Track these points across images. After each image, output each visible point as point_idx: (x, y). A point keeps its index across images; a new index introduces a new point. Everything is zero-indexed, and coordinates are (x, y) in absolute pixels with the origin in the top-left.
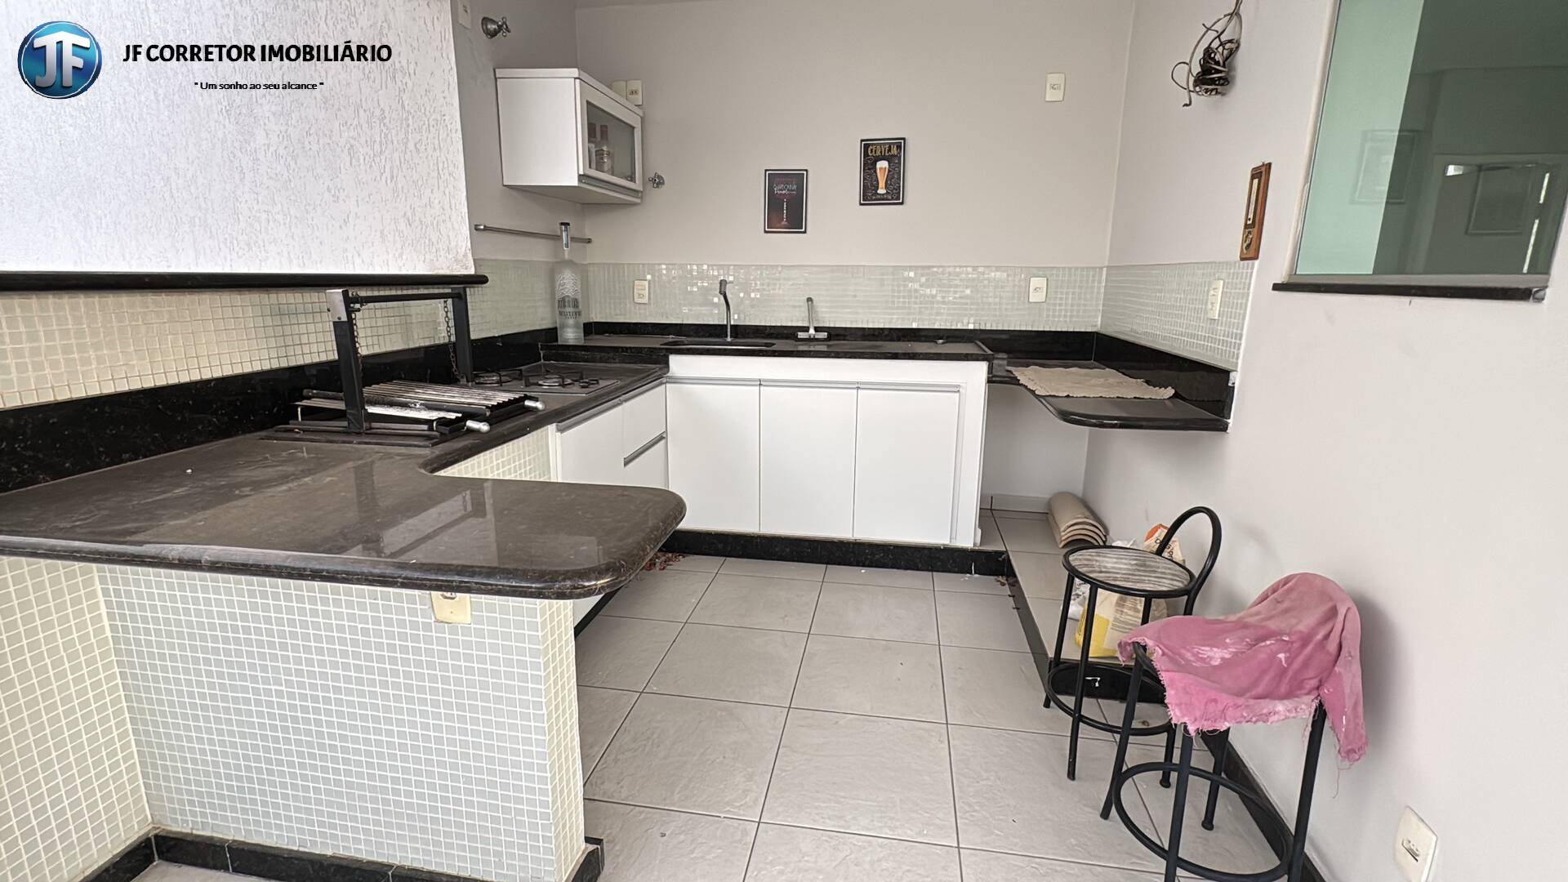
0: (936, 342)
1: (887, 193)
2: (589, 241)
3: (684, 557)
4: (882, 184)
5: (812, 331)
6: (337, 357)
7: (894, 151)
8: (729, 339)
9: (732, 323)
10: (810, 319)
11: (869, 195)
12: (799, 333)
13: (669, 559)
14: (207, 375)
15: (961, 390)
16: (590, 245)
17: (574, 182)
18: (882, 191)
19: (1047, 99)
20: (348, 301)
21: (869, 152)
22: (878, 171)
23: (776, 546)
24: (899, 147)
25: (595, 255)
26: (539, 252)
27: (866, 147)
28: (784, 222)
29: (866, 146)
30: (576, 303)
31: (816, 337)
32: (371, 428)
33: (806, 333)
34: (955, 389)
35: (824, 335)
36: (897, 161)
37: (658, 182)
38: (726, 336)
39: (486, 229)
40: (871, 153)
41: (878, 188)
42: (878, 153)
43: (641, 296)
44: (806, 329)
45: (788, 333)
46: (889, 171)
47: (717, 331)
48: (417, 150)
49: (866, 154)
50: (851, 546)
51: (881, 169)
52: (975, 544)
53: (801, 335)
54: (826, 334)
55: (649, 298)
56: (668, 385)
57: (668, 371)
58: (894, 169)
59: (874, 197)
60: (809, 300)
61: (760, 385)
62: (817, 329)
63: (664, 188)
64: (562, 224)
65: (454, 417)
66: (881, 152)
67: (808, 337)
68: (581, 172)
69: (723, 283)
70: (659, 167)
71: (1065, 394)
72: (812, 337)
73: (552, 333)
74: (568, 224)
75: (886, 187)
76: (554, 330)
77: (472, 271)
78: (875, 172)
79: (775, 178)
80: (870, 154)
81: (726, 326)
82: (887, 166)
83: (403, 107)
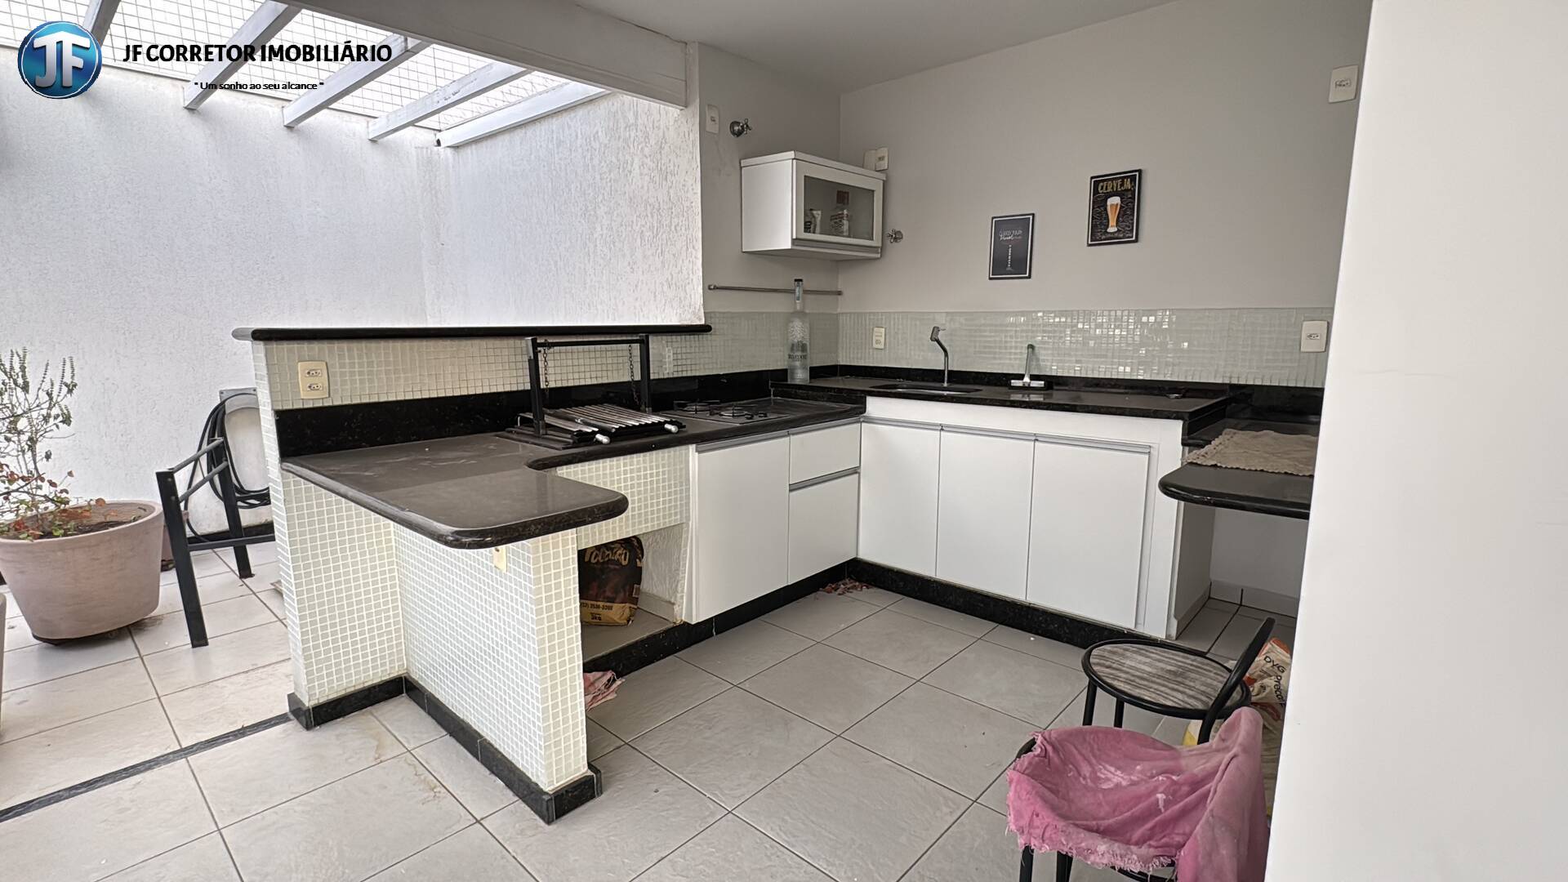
0: (1169, 397)
1: (1119, 231)
2: (840, 293)
3: (868, 588)
4: (1113, 221)
5: (1027, 379)
6: (529, 388)
7: (1128, 185)
8: (945, 385)
9: (950, 369)
10: (1028, 366)
11: (1098, 233)
12: (1012, 381)
13: (854, 587)
14: (472, 392)
15: (1152, 451)
16: (839, 297)
17: (788, 245)
18: (1112, 229)
19: (1331, 101)
20: (535, 345)
21: (1100, 188)
22: (1109, 208)
23: (951, 595)
24: (1133, 178)
25: (844, 306)
26: (778, 305)
27: (1096, 184)
28: (1009, 268)
29: (1097, 182)
30: (803, 348)
31: (1031, 385)
32: (546, 434)
33: (1021, 381)
34: (1147, 450)
35: (1041, 384)
36: (1130, 196)
37: (897, 237)
38: (944, 382)
39: (716, 288)
40: (1101, 189)
41: (1108, 227)
42: (1109, 190)
43: (878, 342)
44: (1021, 377)
45: (1002, 380)
46: (1121, 207)
47: (934, 376)
48: (676, 229)
49: (1096, 191)
50: (1025, 609)
51: (1112, 205)
52: (1168, 636)
53: (1015, 383)
54: (1043, 382)
55: (885, 344)
56: (863, 424)
57: (865, 411)
58: (1127, 205)
59: (1103, 237)
60: (1031, 347)
61: (942, 430)
62: (1034, 377)
63: (902, 243)
64: (796, 280)
65: (590, 431)
66: (1113, 188)
67: (1021, 385)
68: (794, 237)
69: (936, 330)
70: (895, 224)
71: (1213, 463)
72: (1026, 385)
73: (782, 375)
74: (801, 280)
75: (1117, 225)
76: (785, 371)
77: (703, 322)
78: (1106, 210)
79: (1000, 224)
80: (1101, 192)
81: (943, 371)
82: (1119, 202)
83: (670, 199)
